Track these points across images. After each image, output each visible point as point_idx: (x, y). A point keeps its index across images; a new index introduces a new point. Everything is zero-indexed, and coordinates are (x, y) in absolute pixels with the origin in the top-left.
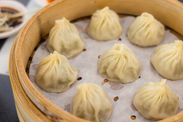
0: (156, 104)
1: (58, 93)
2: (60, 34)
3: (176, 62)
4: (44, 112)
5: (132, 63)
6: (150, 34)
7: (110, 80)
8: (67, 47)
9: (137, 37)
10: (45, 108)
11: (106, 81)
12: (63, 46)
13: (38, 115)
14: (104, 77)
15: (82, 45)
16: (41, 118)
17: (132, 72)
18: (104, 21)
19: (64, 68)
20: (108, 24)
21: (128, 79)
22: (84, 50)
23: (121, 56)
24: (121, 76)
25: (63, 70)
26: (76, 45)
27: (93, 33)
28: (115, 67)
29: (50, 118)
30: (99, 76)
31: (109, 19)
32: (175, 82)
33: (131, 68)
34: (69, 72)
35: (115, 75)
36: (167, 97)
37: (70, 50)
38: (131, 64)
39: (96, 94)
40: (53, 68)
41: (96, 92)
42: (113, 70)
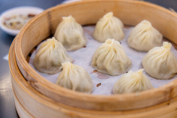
0: (130, 88)
1: (49, 74)
2: (64, 28)
3: (161, 61)
4: (27, 78)
5: (121, 58)
6: (145, 39)
7: (99, 70)
8: (68, 40)
9: (134, 41)
10: (27, 73)
11: (96, 71)
12: (65, 39)
13: (21, 80)
14: (94, 68)
15: (82, 41)
16: (22, 82)
17: (119, 66)
18: (106, 24)
19: (58, 53)
20: (109, 27)
21: (115, 72)
22: (85, 47)
23: (111, 49)
24: (109, 67)
25: (56, 54)
26: (77, 40)
27: (96, 35)
28: (104, 58)
29: (29, 82)
30: (90, 67)
31: (112, 23)
32: (159, 80)
33: (119, 62)
34: (61, 57)
35: (104, 66)
36: (143, 85)
37: (71, 44)
38: (119, 57)
39: (77, 72)
40: (48, 50)
41: (78, 71)
42: (102, 61)
